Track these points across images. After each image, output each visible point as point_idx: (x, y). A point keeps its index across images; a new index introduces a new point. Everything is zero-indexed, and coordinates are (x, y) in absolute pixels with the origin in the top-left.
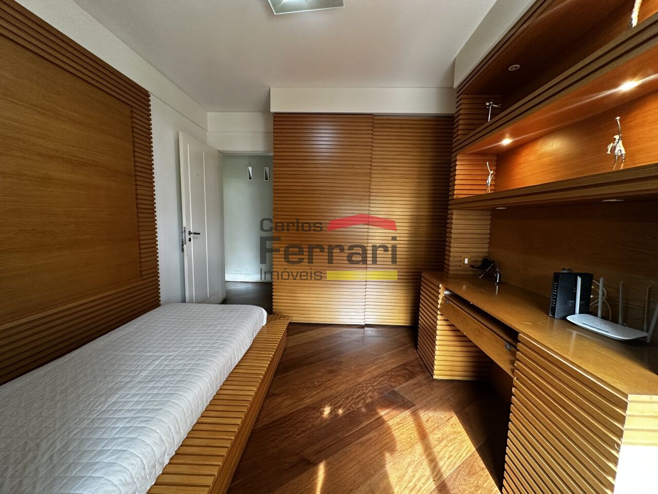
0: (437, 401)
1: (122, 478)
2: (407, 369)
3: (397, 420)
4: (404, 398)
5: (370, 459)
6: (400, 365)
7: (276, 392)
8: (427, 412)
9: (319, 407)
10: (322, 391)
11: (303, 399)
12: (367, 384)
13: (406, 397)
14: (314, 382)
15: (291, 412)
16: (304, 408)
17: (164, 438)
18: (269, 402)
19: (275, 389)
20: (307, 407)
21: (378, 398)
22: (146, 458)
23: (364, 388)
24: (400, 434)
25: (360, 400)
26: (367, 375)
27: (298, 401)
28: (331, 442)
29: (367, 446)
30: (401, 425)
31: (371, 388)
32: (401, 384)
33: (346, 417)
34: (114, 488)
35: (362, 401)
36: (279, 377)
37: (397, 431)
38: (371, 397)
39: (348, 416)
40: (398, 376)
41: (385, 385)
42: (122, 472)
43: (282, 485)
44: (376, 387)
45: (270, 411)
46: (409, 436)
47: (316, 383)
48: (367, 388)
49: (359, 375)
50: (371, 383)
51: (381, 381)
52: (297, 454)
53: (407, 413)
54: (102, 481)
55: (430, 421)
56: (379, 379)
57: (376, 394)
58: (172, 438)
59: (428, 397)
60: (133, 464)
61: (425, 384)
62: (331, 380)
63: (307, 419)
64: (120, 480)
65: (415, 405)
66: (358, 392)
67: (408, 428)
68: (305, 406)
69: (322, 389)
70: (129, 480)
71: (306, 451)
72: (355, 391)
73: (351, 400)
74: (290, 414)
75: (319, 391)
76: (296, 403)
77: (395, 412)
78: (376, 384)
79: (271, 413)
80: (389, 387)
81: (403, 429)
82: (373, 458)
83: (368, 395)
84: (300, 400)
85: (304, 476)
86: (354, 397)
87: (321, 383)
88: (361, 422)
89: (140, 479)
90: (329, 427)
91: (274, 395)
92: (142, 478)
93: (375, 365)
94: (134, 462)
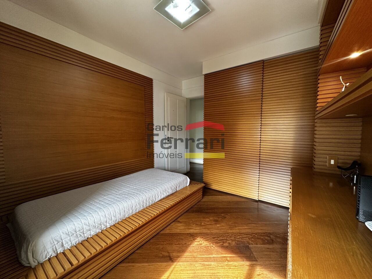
0: (278, 267)
1: (85, 221)
2: (270, 237)
3: (236, 264)
4: (252, 253)
5: (202, 275)
6: (267, 233)
7: (181, 221)
8: (264, 269)
9: (195, 236)
10: (203, 229)
11: (190, 229)
12: (232, 235)
13: (254, 253)
14: (202, 223)
15: (181, 232)
16: (188, 233)
17: (107, 216)
18: (174, 224)
19: (181, 219)
20: (189, 233)
21: (234, 246)
22: (96, 219)
23: (229, 237)
24: (231, 272)
25: (221, 242)
26: (237, 230)
27: (187, 229)
28: (188, 255)
29: (206, 268)
30: (237, 268)
31: (233, 238)
32: (257, 244)
33: (206, 247)
34: (81, 224)
35: (222, 243)
36: (187, 214)
37: (231, 270)
38: (229, 243)
39: (207, 247)
40: (258, 238)
41: (244, 240)
42: (86, 220)
43: (153, 262)
44: (237, 239)
45: (172, 228)
46: (237, 277)
47: (203, 224)
48: (231, 237)
49: (231, 228)
50: (235, 236)
51: (243, 237)
52: (169, 253)
53: (248, 263)
54: (79, 220)
55: (261, 276)
56: (243, 235)
57: (234, 243)
58: (111, 217)
59: (272, 261)
60: (90, 219)
61: (277, 252)
62: (212, 225)
63: (185, 239)
64: (84, 222)
65: (257, 261)
66: (223, 237)
67: (240, 272)
68: (188, 232)
69: (204, 228)
70: (87, 224)
71: (173, 253)
72: (222, 236)
73: (216, 240)
74: (179, 233)
75: (201, 228)
76: (185, 229)
77: (238, 259)
78: (239, 237)
79: (172, 229)
80: (246, 243)
81: (236, 271)
82: (204, 276)
83: (228, 242)
84: (188, 229)
85: (165, 264)
86: (219, 239)
87: (205, 224)
88: (212, 254)
89: (92, 226)
90: (193, 248)
91: (179, 222)
92: (93, 226)
93: (247, 226)
94: (91, 219)
